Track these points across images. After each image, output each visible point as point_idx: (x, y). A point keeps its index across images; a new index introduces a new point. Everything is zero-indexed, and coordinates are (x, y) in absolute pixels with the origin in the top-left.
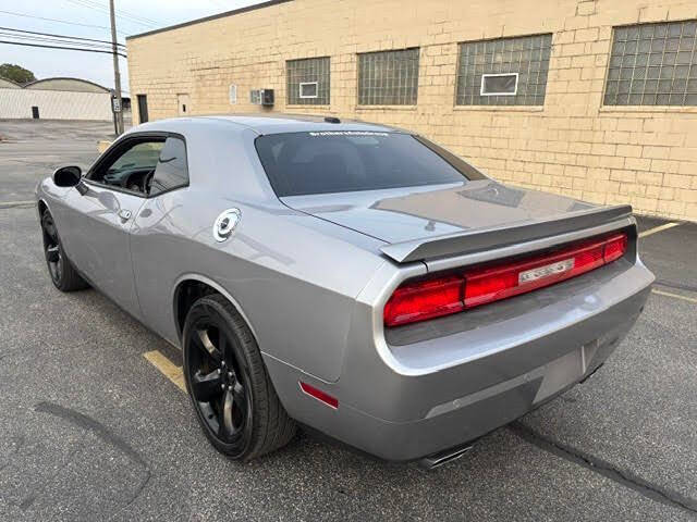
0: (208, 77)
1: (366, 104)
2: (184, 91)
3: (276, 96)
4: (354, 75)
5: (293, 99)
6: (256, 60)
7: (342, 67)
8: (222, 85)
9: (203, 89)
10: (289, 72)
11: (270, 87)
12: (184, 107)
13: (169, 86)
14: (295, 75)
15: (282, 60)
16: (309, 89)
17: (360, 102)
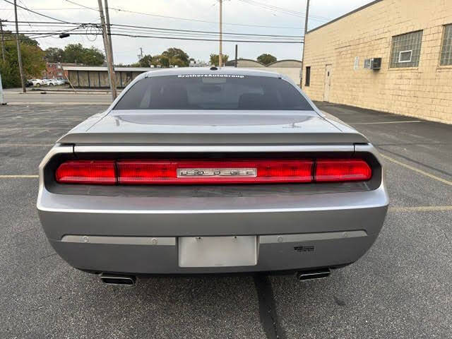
0: (344, 53)
1: (446, 65)
2: (329, 63)
3: (382, 62)
4: (439, 42)
5: (394, 64)
6: (374, 38)
7: (431, 37)
8: (351, 57)
9: (340, 61)
10: (394, 44)
11: (379, 56)
12: (329, 73)
13: (322, 60)
14: (398, 46)
15: (389, 36)
16: (405, 56)
17: (442, 63)
